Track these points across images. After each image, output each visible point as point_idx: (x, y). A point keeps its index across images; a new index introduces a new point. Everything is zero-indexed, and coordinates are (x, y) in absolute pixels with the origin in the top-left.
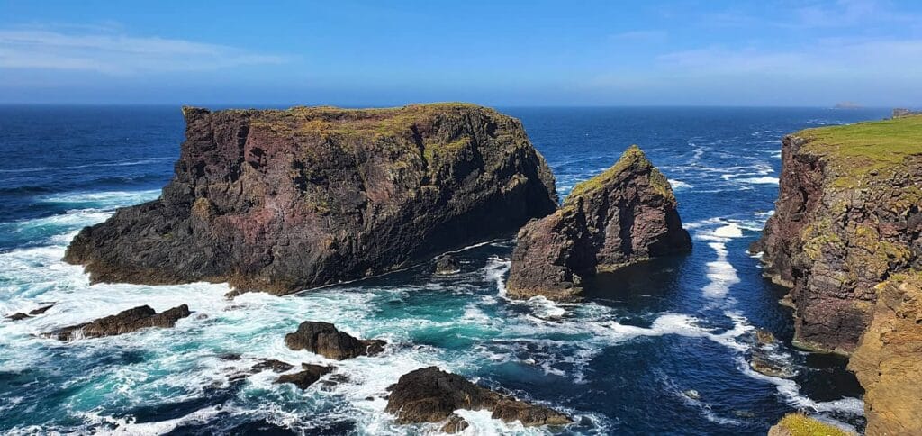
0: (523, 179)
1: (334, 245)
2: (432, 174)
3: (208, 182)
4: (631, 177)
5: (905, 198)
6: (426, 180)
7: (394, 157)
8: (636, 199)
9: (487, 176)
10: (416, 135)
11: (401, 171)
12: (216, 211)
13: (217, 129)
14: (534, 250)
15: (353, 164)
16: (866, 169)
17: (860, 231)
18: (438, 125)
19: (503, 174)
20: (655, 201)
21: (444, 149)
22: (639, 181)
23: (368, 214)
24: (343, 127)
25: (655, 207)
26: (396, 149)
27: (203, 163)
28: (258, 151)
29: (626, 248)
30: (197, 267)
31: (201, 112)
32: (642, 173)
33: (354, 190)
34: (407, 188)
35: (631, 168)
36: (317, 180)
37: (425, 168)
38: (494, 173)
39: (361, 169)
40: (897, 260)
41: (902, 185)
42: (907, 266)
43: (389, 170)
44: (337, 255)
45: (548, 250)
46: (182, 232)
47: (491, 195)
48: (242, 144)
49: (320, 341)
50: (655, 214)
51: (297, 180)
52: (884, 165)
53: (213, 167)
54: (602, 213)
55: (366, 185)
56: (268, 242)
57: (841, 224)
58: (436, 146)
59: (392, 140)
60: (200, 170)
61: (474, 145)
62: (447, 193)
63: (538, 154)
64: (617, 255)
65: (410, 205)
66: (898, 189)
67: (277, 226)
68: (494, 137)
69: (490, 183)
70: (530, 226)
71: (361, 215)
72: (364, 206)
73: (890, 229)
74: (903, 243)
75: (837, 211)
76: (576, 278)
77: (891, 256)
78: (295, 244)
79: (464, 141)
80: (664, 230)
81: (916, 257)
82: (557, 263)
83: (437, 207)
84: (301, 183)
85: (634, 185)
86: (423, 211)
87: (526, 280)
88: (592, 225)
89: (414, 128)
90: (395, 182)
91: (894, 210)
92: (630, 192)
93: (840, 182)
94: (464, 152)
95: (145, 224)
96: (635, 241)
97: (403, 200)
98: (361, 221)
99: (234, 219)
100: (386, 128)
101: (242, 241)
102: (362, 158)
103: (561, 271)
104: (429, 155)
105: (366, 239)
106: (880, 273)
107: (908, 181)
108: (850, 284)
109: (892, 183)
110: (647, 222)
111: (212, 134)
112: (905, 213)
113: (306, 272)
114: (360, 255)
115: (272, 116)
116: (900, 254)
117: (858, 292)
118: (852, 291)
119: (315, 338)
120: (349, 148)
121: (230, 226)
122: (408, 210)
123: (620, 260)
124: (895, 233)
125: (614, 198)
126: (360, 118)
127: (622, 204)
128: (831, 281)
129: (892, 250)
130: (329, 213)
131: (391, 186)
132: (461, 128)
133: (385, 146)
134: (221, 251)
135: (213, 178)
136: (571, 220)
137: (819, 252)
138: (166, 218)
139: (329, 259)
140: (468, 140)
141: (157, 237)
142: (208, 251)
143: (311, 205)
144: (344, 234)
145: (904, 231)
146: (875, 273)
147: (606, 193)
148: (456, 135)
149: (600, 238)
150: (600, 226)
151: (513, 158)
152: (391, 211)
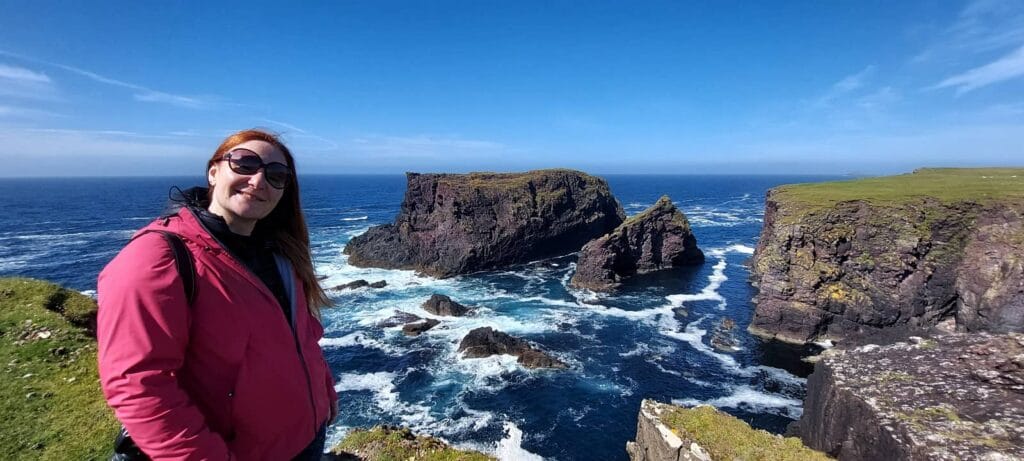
0: (601, 215)
1: (473, 251)
2: (539, 210)
3: (417, 214)
4: (660, 215)
5: (835, 232)
6: (535, 214)
7: (515, 201)
8: (664, 229)
9: (577, 212)
10: (532, 188)
11: (519, 209)
12: (412, 229)
13: (422, 184)
14: (590, 259)
15: (491, 204)
16: (806, 211)
17: (799, 254)
18: (546, 181)
19: (588, 212)
20: (676, 230)
21: (549, 196)
22: (665, 217)
23: (496, 234)
24: (489, 184)
25: (676, 234)
26: (517, 195)
27: (414, 203)
28: (440, 197)
29: (656, 259)
30: (401, 260)
31: (414, 175)
32: (667, 213)
33: (489, 219)
34: (522, 219)
35: (660, 209)
36: (467, 213)
37: (535, 207)
38: (581, 210)
39: (495, 207)
40: (828, 275)
41: (833, 223)
42: (836, 280)
43: (511, 208)
44: (475, 256)
45: (599, 259)
46: (395, 241)
47: (578, 225)
48: (434, 192)
49: (441, 306)
50: (676, 239)
51: (455, 213)
52: (820, 208)
53: (420, 205)
54: (640, 237)
55: (498, 217)
56: (437, 247)
57: (785, 248)
58: (543, 194)
59: (515, 190)
60: (413, 206)
61: (569, 193)
62: (548, 222)
63: (616, 200)
64: (650, 263)
65: (523, 228)
66: (829, 226)
67: (442, 239)
68: (584, 189)
69: (578, 217)
70: (590, 244)
71: (491, 233)
72: (494, 228)
73: (823, 253)
74: (834, 263)
75: (781, 239)
76: (617, 277)
77: (823, 273)
78: (451, 249)
79: (562, 191)
80: (682, 249)
81: (844, 274)
82: (604, 267)
83: (540, 230)
84: (458, 215)
85: (661, 220)
86: (531, 233)
87: (583, 278)
88: (632, 244)
89: (530, 183)
90: (514, 215)
91: (826, 240)
92: (659, 224)
93: (786, 219)
94: (561, 198)
95: (380, 235)
96: (664, 255)
97: (518, 226)
98: (491, 237)
99: (420, 234)
100: (513, 184)
101: (423, 247)
102: (497, 201)
103: (606, 272)
104: (538, 199)
105: (493, 248)
106: (813, 283)
107: (838, 220)
108: (790, 290)
109: (826, 221)
110: (671, 244)
111: (419, 187)
112: (835, 242)
113: (455, 266)
114: (490, 257)
115: (452, 177)
116: (830, 271)
117: (797, 296)
118: (792, 295)
119: (438, 304)
120: (489, 195)
121: (417, 238)
122: (521, 231)
123: (651, 267)
124: (828, 256)
125: (647, 228)
126: (502, 178)
127: (653, 231)
128: (775, 287)
129: (825, 267)
130: (472, 233)
131: (512, 217)
132: (561, 183)
133: (510, 194)
134: (413, 252)
135: (420, 211)
136: (616, 241)
137: (767, 267)
138: (392, 233)
139: (468, 259)
140: (565, 190)
141: (384, 243)
142: (407, 251)
143: (462, 227)
144: (479, 245)
145: (835, 255)
146: (809, 284)
147: (642, 224)
148: (558, 187)
149: (639, 253)
150: (639, 244)
151: (595, 202)
152: (511, 231)
